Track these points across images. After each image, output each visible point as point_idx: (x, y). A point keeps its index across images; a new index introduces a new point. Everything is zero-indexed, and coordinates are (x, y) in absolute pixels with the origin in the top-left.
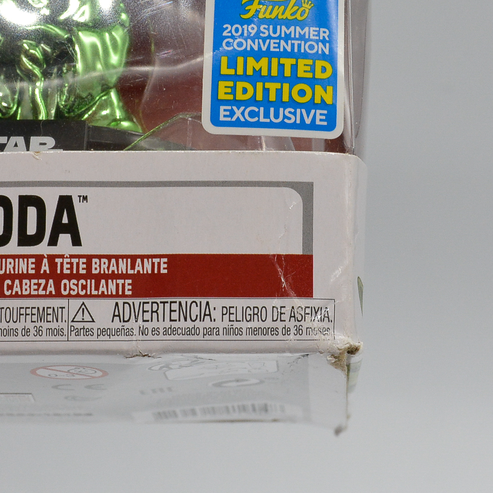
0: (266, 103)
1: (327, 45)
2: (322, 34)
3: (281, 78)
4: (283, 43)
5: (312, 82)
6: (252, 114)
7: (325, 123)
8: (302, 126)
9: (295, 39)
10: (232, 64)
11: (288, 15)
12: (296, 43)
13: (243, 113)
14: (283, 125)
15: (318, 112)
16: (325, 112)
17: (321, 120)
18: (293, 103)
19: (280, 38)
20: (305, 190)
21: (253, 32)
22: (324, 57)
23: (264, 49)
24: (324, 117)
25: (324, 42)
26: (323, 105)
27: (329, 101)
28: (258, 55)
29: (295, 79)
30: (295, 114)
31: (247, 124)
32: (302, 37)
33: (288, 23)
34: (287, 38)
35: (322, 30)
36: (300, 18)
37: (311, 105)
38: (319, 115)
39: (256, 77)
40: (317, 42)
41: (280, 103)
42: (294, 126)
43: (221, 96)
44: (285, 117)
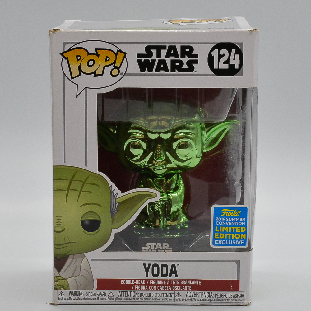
0: (228, 239)
1: (244, 222)
2: (243, 220)
3: (232, 232)
4: (232, 223)
5: (240, 233)
6: (224, 242)
7: (243, 244)
8: (237, 245)
9: (236, 221)
10: (219, 229)
11: (234, 215)
12: (236, 222)
13: (221, 242)
14: (232, 245)
15: (242, 241)
16: (244, 241)
17: (242, 243)
18: (235, 239)
19: (231, 221)
20: (238, 263)
21: (224, 220)
22: (243, 226)
23: (227, 224)
24: (243, 242)
25: (243, 222)
26: (243, 239)
27: (245, 238)
28: (226, 226)
29: (235, 233)
30: (235, 242)
31: (222, 245)
32: (238, 221)
33: (234, 217)
34: (234, 221)
35: (243, 218)
36: (237, 216)
37: (240, 239)
38: (242, 242)
39: (225, 232)
40: (242, 222)
41: (231, 239)
42: (235, 245)
43: (215, 237)
44: (233, 243)
